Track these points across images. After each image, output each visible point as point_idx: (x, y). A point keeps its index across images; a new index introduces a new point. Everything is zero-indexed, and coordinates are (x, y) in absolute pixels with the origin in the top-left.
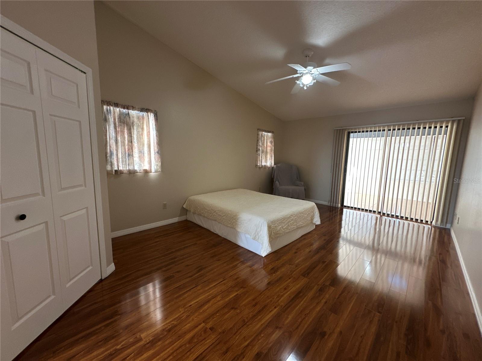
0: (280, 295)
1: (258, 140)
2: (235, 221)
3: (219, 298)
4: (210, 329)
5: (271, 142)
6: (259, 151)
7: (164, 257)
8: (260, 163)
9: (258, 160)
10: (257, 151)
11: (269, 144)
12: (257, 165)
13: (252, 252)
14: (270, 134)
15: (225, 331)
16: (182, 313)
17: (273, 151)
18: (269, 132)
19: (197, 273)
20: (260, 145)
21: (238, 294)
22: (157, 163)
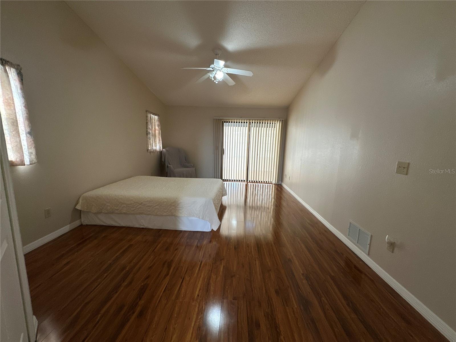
0: (250, 252)
1: (147, 123)
2: (173, 207)
3: (214, 276)
4: (233, 299)
5: (158, 126)
6: (149, 135)
7: (106, 274)
8: (151, 147)
9: (149, 144)
10: (147, 134)
11: (157, 128)
12: (148, 150)
13: (198, 232)
14: (156, 117)
15: (245, 293)
16: (197, 305)
17: (160, 135)
18: (155, 115)
19: (169, 269)
20: (149, 128)
21: (224, 266)
22: (30, 151)
